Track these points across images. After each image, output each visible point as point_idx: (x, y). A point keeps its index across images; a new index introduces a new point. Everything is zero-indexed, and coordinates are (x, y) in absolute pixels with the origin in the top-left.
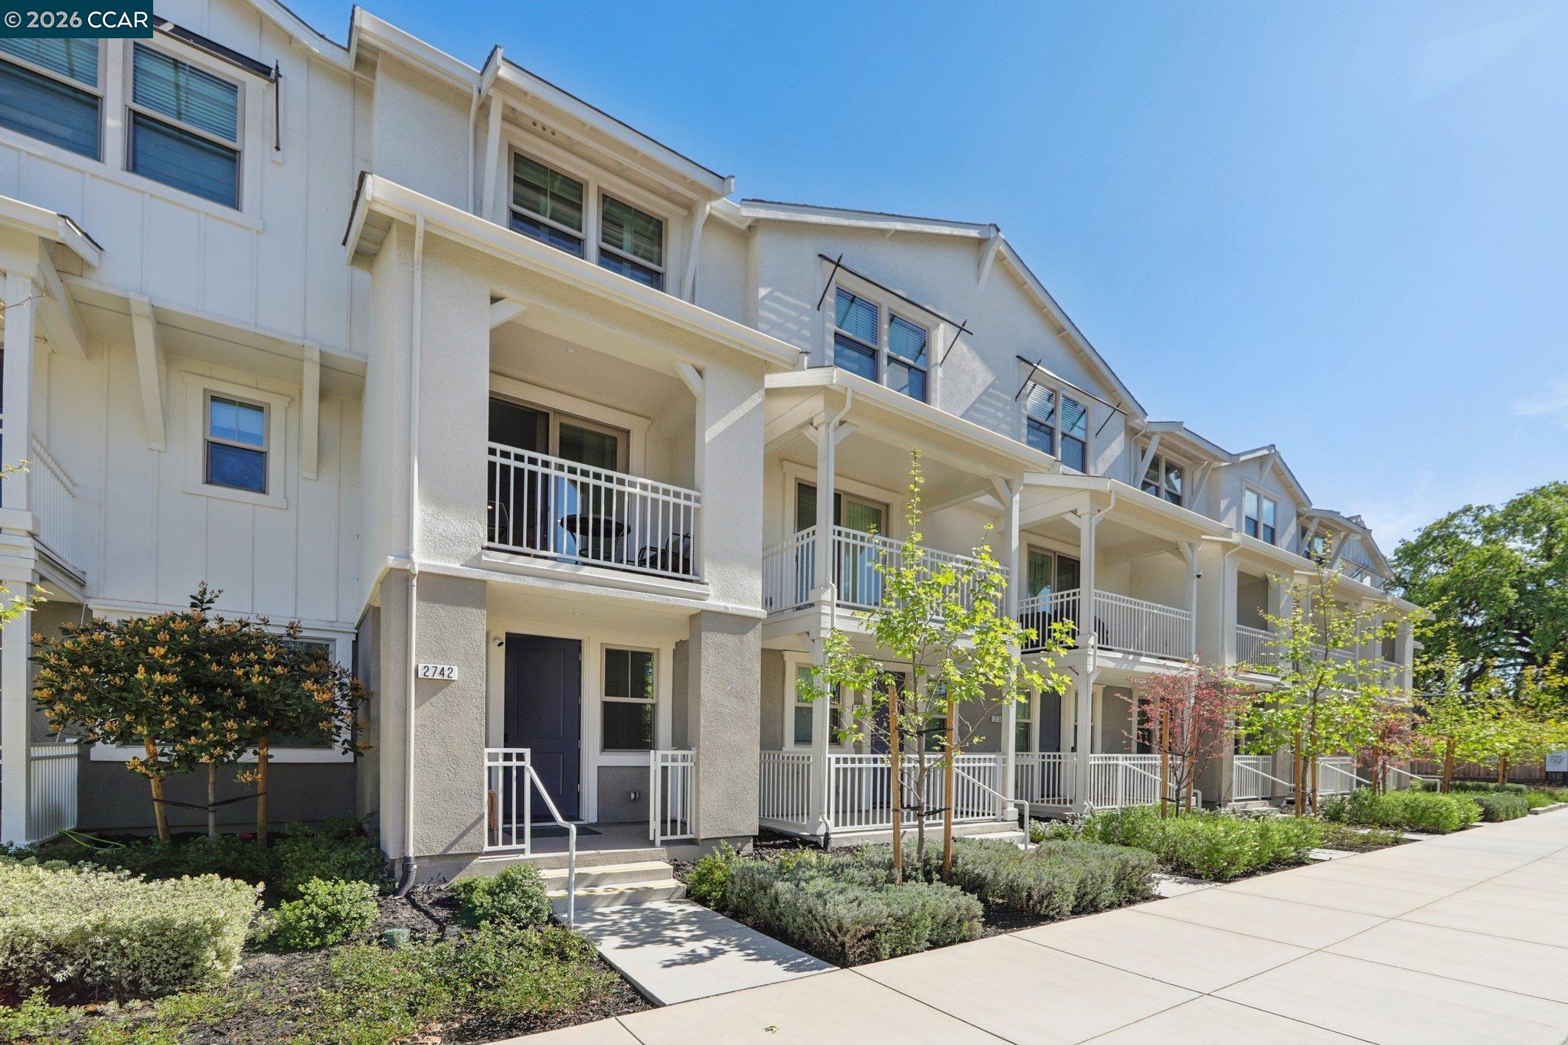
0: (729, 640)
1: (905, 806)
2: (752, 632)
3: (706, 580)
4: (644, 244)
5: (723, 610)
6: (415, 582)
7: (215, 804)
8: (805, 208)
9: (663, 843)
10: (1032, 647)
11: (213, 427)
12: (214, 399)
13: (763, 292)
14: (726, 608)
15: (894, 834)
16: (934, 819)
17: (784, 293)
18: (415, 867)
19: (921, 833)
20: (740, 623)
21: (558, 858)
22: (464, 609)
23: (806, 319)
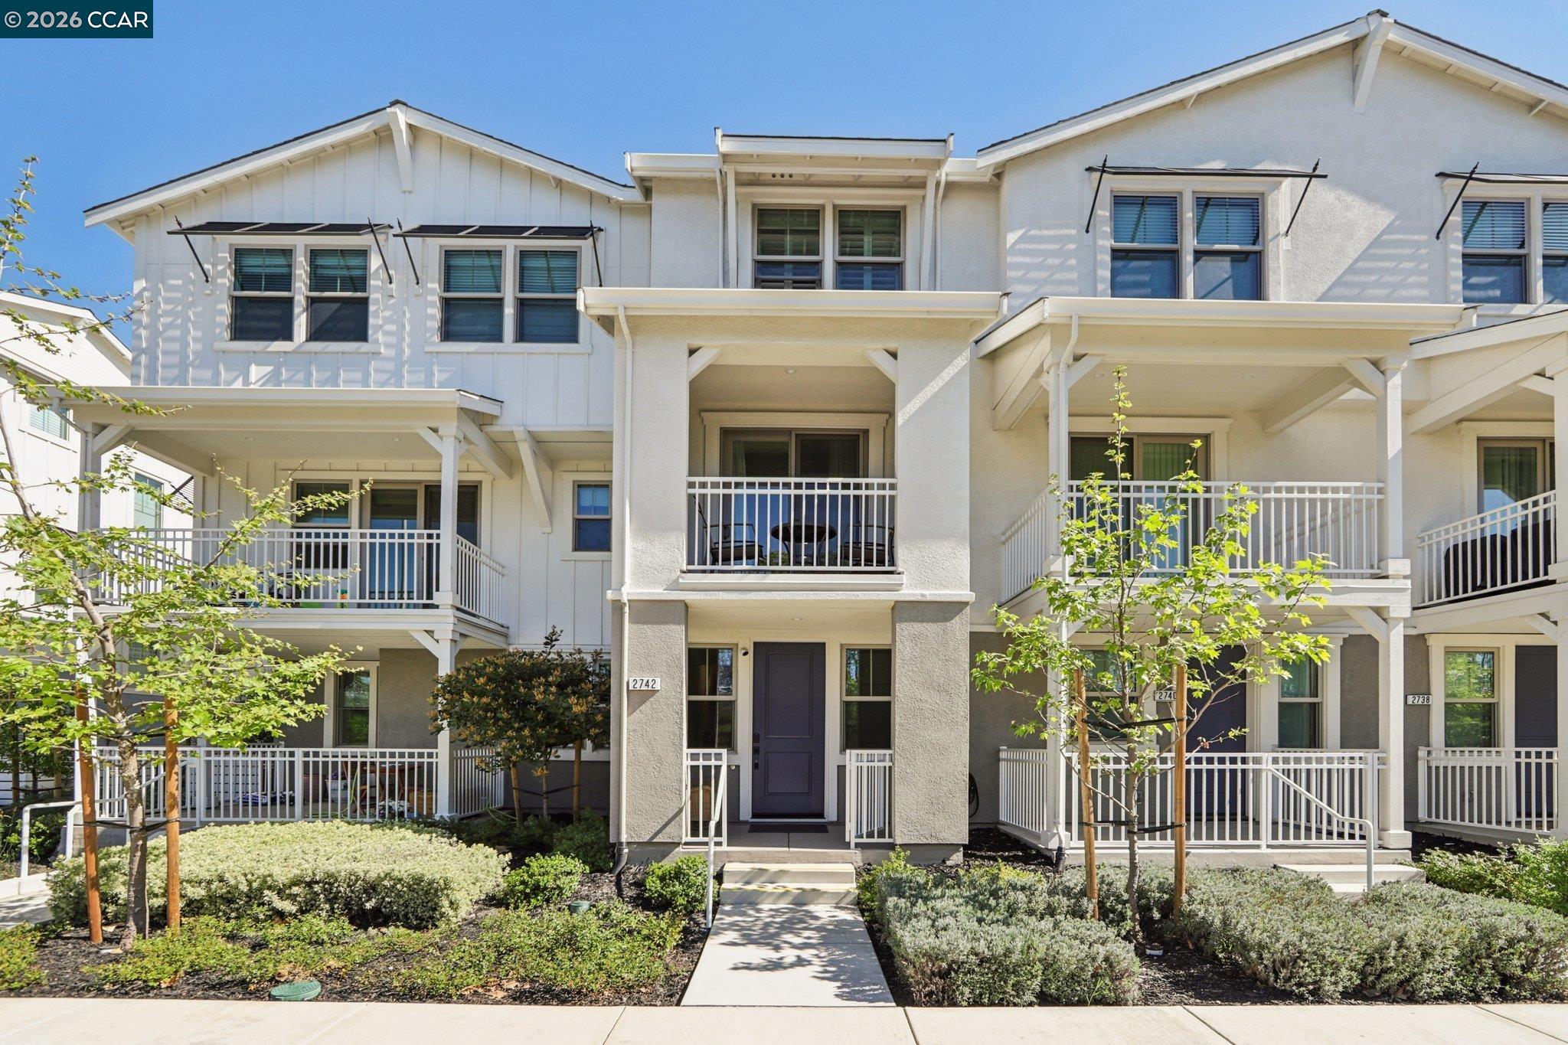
0: (930, 629)
1: (1099, 819)
2: (957, 618)
3: (900, 570)
4: (884, 240)
5: (920, 598)
6: (627, 609)
7: (548, 793)
8: (1061, 125)
9: (857, 845)
10: (1474, 590)
11: (579, 507)
12: (579, 486)
13: (1011, 238)
14: (923, 595)
15: (1086, 854)
16: (1152, 838)
17: (1040, 229)
18: (626, 851)
19: (1132, 855)
20: (945, 611)
21: (749, 853)
22: (667, 627)
23: (1072, 246)
